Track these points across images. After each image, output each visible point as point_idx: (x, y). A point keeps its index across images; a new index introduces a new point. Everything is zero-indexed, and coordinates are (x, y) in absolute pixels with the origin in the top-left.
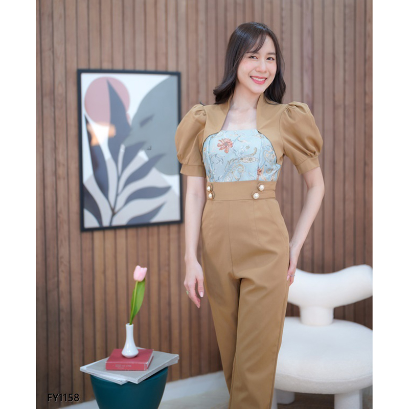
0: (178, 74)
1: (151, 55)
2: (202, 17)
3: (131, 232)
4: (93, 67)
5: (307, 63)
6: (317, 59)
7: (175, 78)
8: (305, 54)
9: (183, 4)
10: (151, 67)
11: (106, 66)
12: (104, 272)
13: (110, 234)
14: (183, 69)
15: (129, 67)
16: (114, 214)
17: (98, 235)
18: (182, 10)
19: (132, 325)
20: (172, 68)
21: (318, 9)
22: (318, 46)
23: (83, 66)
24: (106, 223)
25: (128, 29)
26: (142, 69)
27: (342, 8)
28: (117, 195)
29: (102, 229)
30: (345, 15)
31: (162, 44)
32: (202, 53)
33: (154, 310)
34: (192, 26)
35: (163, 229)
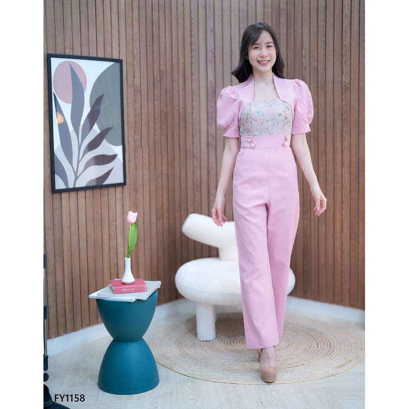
0: (120, 61)
1: (101, 45)
2: (136, 15)
3: (89, 193)
4: (58, 53)
5: (210, 55)
6: (218, 52)
7: (118, 64)
8: (208, 48)
10: (101, 55)
11: (68, 52)
12: (70, 227)
13: (73, 195)
14: (123, 57)
15: (85, 54)
16: (76, 178)
17: (64, 195)
18: (122, 8)
20: (115, 57)
21: (218, 12)
22: (218, 43)
23: (51, 52)
24: (71, 186)
25: (84, 21)
26: (95, 55)
27: (237, 12)
28: (79, 162)
29: (68, 190)
30: (239, 18)
31: (108, 36)
32: (137, 45)
33: (106, 258)
34: (129, 21)
35: (111, 190)
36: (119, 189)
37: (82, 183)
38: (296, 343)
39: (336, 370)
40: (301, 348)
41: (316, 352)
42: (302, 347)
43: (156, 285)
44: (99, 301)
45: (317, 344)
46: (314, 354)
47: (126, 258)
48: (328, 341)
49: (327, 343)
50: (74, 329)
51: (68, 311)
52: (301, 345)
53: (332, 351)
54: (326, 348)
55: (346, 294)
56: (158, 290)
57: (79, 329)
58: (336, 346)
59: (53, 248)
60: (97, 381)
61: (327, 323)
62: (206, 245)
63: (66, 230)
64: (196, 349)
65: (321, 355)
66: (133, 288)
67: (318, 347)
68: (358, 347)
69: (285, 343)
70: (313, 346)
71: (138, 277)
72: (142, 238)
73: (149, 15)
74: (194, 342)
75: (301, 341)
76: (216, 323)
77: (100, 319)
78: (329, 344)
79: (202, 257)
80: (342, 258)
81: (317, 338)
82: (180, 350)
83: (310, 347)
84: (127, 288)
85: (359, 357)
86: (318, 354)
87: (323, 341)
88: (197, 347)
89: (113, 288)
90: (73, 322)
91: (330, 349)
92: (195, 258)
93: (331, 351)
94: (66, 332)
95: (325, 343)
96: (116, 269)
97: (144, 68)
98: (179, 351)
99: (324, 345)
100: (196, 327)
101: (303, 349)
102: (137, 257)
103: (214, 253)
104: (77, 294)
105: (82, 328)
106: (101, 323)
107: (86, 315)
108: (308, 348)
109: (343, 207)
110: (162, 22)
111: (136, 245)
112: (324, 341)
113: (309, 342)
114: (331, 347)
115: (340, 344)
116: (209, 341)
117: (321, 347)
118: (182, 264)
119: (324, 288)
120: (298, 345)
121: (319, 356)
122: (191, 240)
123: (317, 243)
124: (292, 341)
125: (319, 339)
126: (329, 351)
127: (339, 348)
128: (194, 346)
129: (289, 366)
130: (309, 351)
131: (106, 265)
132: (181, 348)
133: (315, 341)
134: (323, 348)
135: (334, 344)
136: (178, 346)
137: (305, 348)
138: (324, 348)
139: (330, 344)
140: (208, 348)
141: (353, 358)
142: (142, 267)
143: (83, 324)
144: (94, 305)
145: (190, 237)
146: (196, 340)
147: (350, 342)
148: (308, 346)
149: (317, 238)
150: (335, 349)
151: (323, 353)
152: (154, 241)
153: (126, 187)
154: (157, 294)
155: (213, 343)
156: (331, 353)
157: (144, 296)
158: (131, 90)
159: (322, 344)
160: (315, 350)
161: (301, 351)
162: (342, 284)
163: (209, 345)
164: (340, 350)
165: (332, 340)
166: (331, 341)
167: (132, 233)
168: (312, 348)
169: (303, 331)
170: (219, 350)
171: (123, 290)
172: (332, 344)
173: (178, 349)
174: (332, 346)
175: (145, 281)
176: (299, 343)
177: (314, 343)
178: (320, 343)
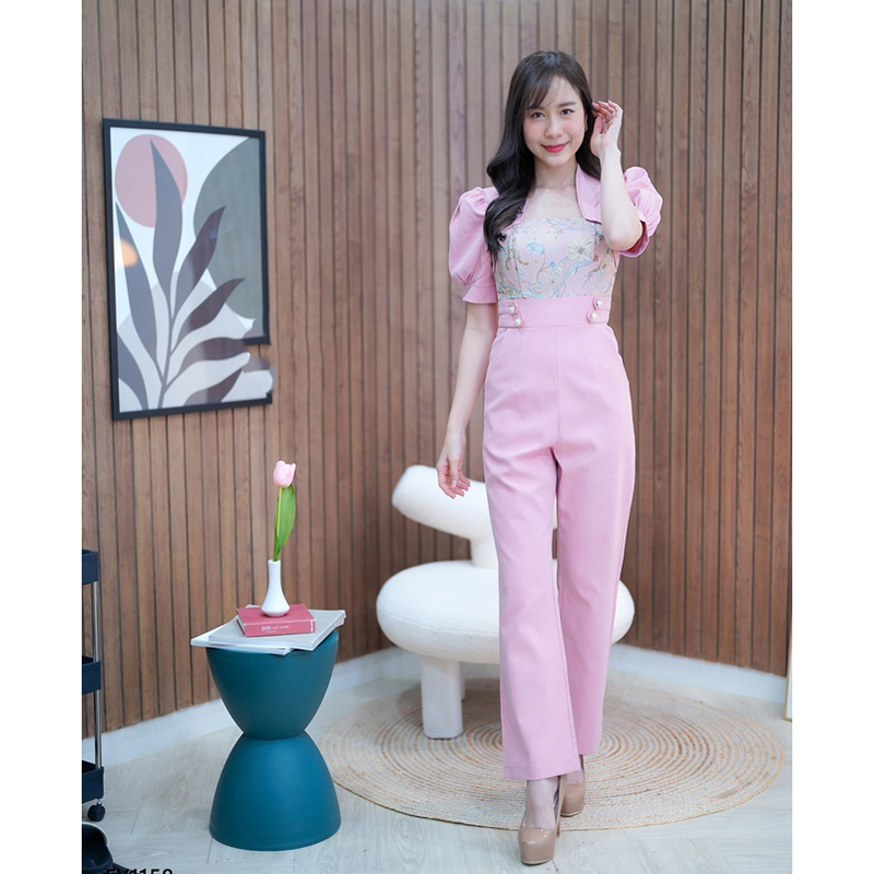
0: (259, 135)
1: (218, 99)
2: (295, 34)
3: (191, 420)
4: (127, 116)
5: (456, 122)
6: (473, 115)
7: (256, 142)
8: (453, 107)
9: (266, 6)
10: (218, 122)
11: (148, 116)
13: (158, 424)
14: (267, 127)
15: (185, 120)
16: (165, 388)
17: (138, 425)
18: (265, 18)
19: (279, 562)
20: (249, 126)
21: (473, 29)
22: (475, 96)
23: (111, 115)
24: (153, 405)
25: (182, 48)
26: (205, 123)
27: (516, 29)
28: (170, 353)
29: (147, 414)
30: (520, 41)
31: (235, 81)
32: (296, 99)
33: (228, 560)
34: (280, 48)
35: (240, 414)
36: (256, 413)
37: (176, 399)
38: (634, 745)
39: (718, 802)
40: (644, 756)
41: (676, 764)
42: (648, 752)
43: (336, 618)
44: (212, 652)
45: (680, 748)
46: (673, 767)
47: (270, 562)
48: (702, 742)
49: (701, 746)
50: (159, 712)
51: (145, 673)
52: (644, 748)
53: (711, 763)
54: (698, 755)
55: (744, 642)
56: (339, 629)
57: (171, 712)
58: (719, 752)
59: (114, 538)
60: (208, 822)
61: (702, 702)
62: (444, 534)
63: (142, 499)
64: (420, 756)
65: (686, 769)
66: (285, 624)
67: (680, 753)
68: (767, 755)
69: (610, 745)
70: (670, 751)
71: (298, 602)
72: (305, 519)
73: (324, 34)
74: (416, 740)
75: (646, 740)
76: (463, 701)
77: (214, 690)
78: (704, 746)
79: (435, 559)
80: (736, 564)
81: (679, 734)
82: (386, 757)
83: (665, 754)
84: (272, 625)
85: (767, 774)
86: (681, 767)
87: (692, 741)
88: (421, 752)
89: (244, 625)
90: (156, 697)
91: (706, 758)
92: (420, 561)
93: (708, 763)
94: (141, 718)
95: (697, 746)
96: (249, 583)
97: (311, 150)
98: (384, 759)
99: (694, 748)
100: (421, 709)
101: (650, 758)
102: (295, 558)
103: (461, 550)
104: (166, 638)
105: (176, 709)
106: (217, 698)
107: (184, 681)
108: (661, 755)
109: (740, 453)
110: (351, 51)
111: (292, 533)
112: (695, 742)
113: (663, 742)
114: (708, 754)
115: (729, 747)
116: (449, 739)
117: (687, 753)
118: (393, 573)
119: (698, 627)
120: (637, 748)
121: (682, 772)
122: (412, 522)
123: (683, 532)
124: (626, 741)
125: (684, 736)
126: (704, 762)
127: (726, 756)
128: (416, 750)
129: (617, 793)
130: (661, 763)
131: (228, 577)
132: (387, 754)
133: (675, 741)
134: (691, 756)
135: (715, 747)
136: (382, 749)
137: (654, 755)
138: (694, 756)
139: (708, 746)
140: (446, 753)
141: (755, 778)
142: (304, 579)
143: (178, 700)
144: (202, 662)
145: (408, 515)
146: (420, 738)
147: (749, 743)
148: (659, 752)
149: (683, 519)
150: (718, 759)
151: (690, 766)
152: (332, 525)
153: (271, 408)
154: (336, 638)
155: (456, 744)
156: (708, 767)
157: (309, 642)
158: (284, 198)
159: (691, 745)
160: (674, 758)
161: (645, 762)
162: (735, 619)
163: (446, 747)
164: (729, 759)
165: (710, 738)
166: (709, 742)
167: (284, 508)
168: (668, 756)
169: (651, 719)
170: (470, 759)
171: (264, 629)
172: (711, 746)
173: (382, 755)
174: (712, 751)
175: (310, 611)
176: (641, 745)
177: (673, 744)
178: (686, 744)
